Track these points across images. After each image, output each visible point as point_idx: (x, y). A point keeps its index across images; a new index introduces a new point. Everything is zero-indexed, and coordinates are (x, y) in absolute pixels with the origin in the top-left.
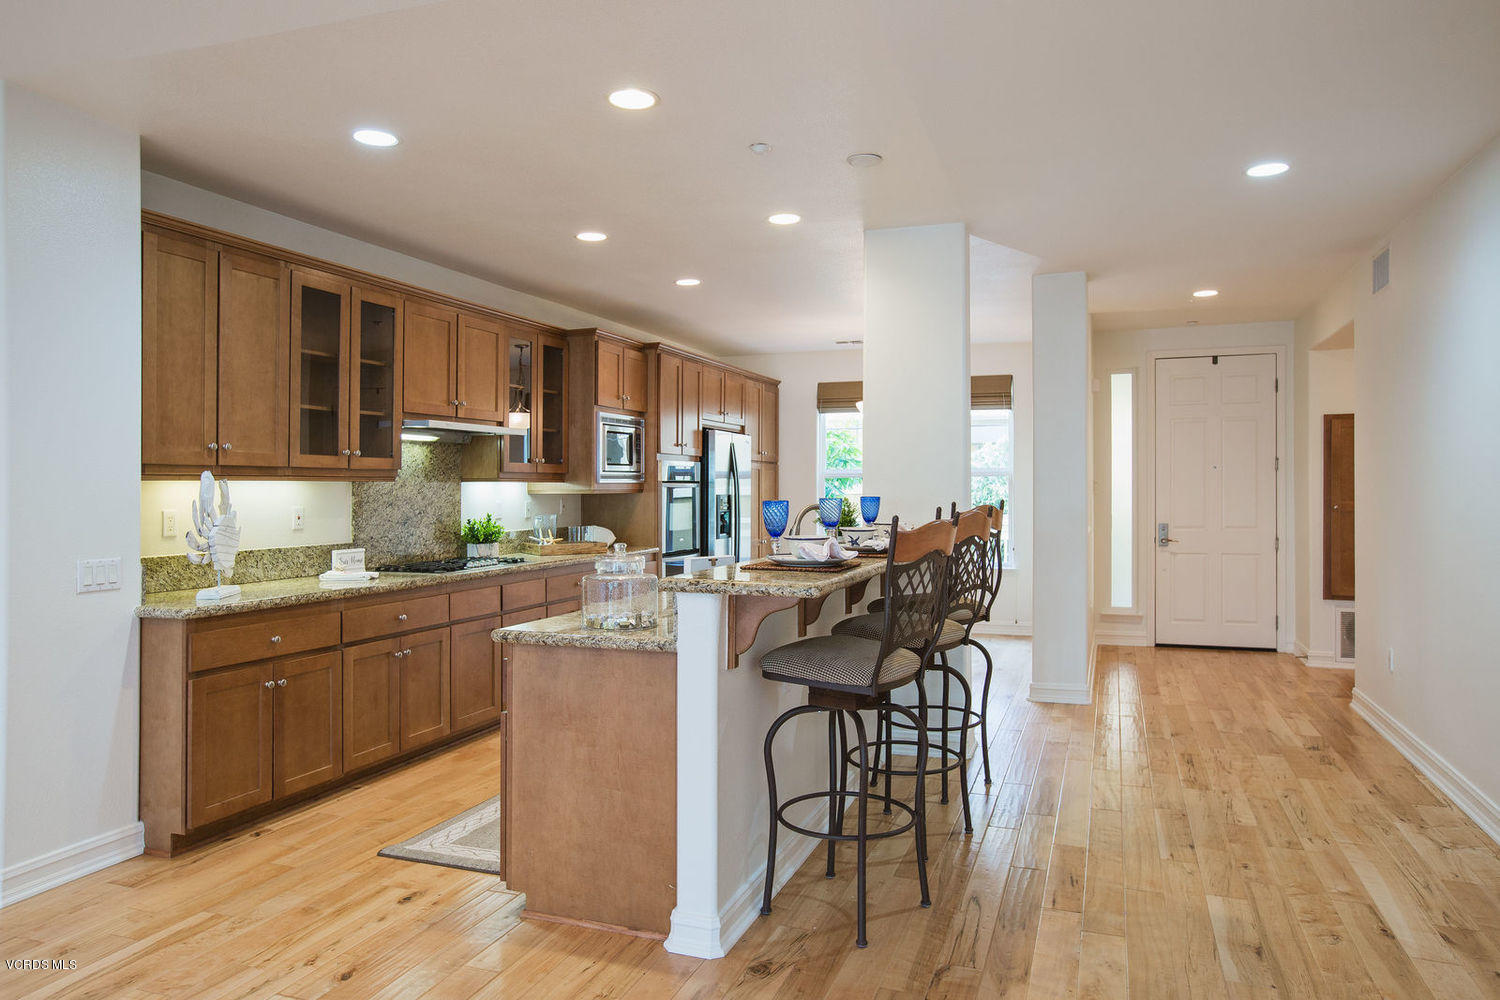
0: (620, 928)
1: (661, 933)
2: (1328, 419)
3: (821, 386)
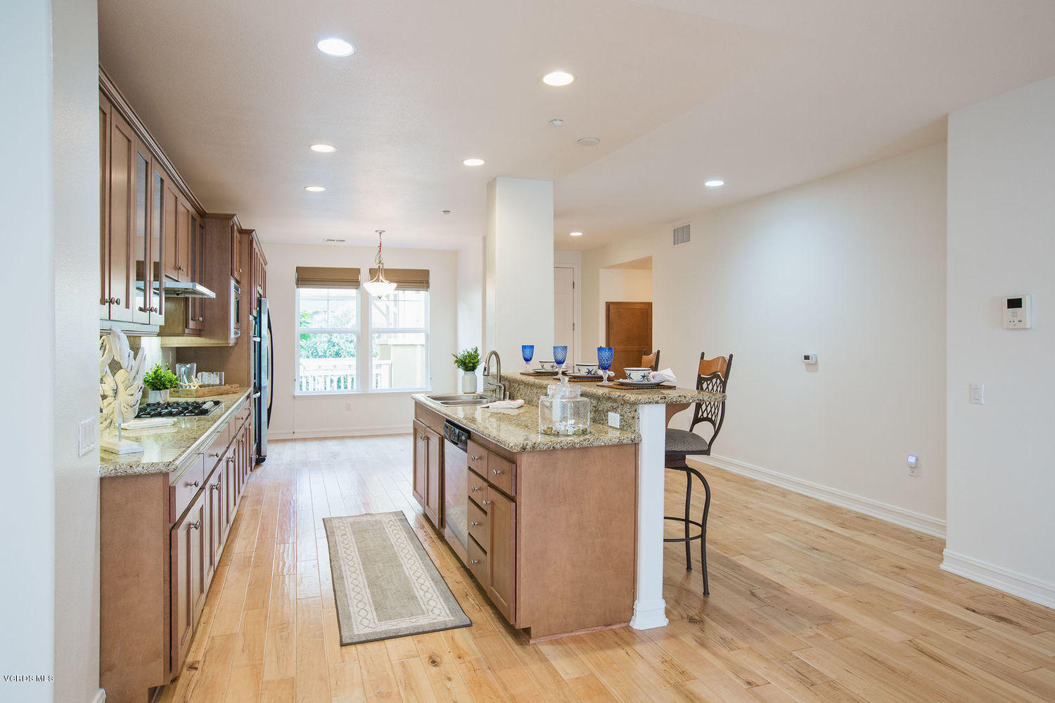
0: (599, 628)
1: (625, 622)
2: (608, 305)
3: (298, 269)
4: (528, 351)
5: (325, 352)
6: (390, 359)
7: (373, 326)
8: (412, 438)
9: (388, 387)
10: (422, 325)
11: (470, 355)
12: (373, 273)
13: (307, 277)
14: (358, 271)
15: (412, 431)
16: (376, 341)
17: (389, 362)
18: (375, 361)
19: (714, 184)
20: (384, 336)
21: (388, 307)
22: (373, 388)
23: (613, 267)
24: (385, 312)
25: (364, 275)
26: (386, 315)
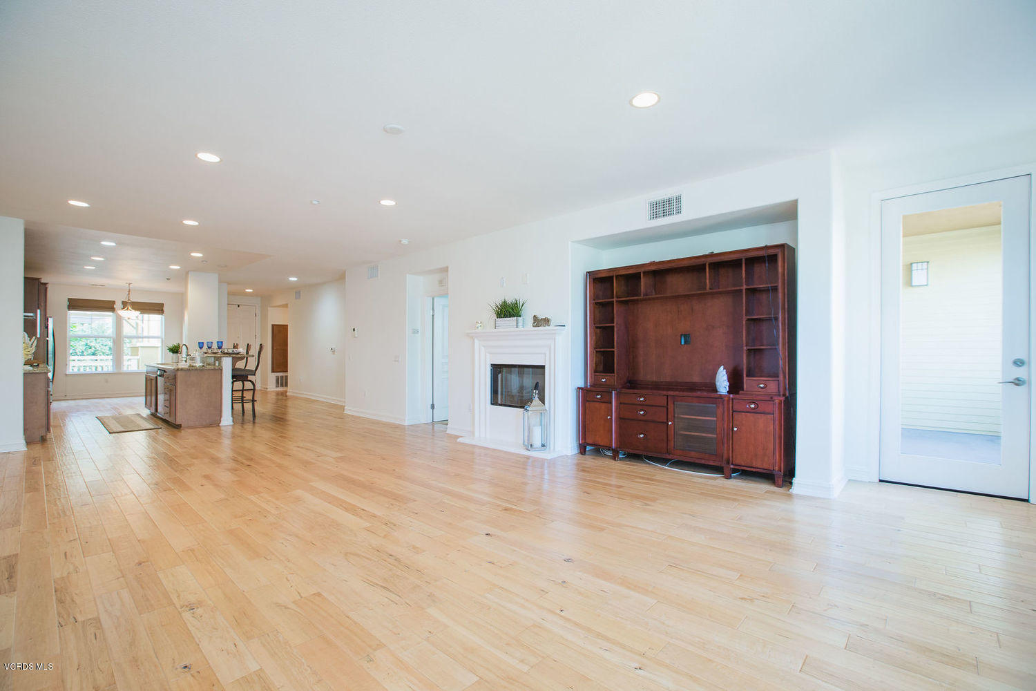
1: (217, 424)
2: (273, 325)
3: (69, 300)
4: (201, 345)
5: (83, 352)
6: (138, 355)
7: (124, 334)
8: (144, 398)
9: (136, 369)
10: (159, 334)
11: (176, 347)
12: (125, 304)
13: (75, 304)
14: (114, 302)
15: (144, 394)
16: (127, 346)
17: (138, 357)
18: (126, 358)
19: (293, 279)
20: (134, 341)
21: (137, 324)
22: (125, 369)
23: (275, 307)
24: (135, 326)
25: (118, 305)
26: (136, 328)
